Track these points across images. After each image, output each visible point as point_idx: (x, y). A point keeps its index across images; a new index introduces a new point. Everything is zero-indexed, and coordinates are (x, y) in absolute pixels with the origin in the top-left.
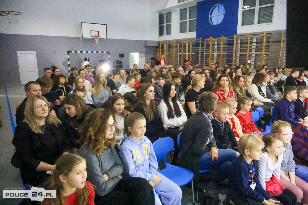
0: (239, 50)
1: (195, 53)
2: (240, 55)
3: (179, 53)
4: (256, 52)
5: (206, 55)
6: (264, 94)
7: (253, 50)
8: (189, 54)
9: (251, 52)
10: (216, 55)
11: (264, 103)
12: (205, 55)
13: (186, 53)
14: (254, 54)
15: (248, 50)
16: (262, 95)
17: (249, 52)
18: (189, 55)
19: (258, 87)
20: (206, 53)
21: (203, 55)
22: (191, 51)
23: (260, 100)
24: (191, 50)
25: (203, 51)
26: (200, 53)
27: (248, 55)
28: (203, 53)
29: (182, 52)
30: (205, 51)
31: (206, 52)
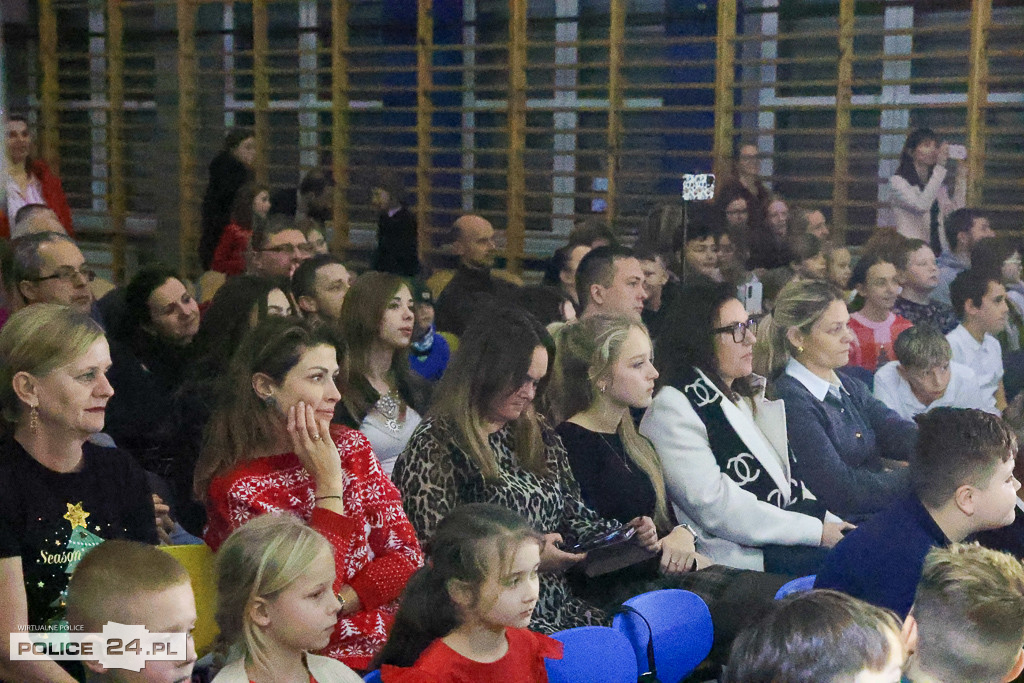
0: (770, 75)
1: (377, 105)
2: (783, 117)
3: (230, 103)
4: (916, 89)
5: (483, 117)
6: (764, 473)
7: (887, 74)
8: (326, 105)
9: (876, 90)
10: (572, 120)
11: (769, 550)
12: (469, 121)
13: (295, 97)
14: (902, 107)
15: (845, 72)
16: (747, 479)
17: (857, 91)
18: (326, 117)
19: (699, 411)
20: (483, 105)
21: (455, 120)
22: (340, 82)
23: (734, 528)
24: (338, 67)
25: (457, 78)
26: (423, 106)
27: (843, 122)
28: (457, 99)
29: (261, 85)
30: (469, 82)
31: (480, 96)
